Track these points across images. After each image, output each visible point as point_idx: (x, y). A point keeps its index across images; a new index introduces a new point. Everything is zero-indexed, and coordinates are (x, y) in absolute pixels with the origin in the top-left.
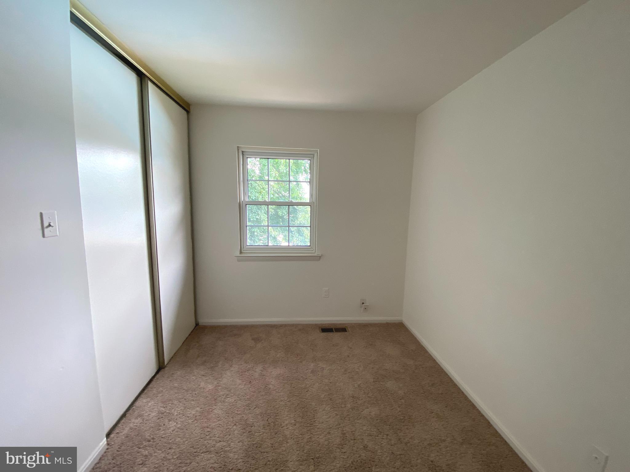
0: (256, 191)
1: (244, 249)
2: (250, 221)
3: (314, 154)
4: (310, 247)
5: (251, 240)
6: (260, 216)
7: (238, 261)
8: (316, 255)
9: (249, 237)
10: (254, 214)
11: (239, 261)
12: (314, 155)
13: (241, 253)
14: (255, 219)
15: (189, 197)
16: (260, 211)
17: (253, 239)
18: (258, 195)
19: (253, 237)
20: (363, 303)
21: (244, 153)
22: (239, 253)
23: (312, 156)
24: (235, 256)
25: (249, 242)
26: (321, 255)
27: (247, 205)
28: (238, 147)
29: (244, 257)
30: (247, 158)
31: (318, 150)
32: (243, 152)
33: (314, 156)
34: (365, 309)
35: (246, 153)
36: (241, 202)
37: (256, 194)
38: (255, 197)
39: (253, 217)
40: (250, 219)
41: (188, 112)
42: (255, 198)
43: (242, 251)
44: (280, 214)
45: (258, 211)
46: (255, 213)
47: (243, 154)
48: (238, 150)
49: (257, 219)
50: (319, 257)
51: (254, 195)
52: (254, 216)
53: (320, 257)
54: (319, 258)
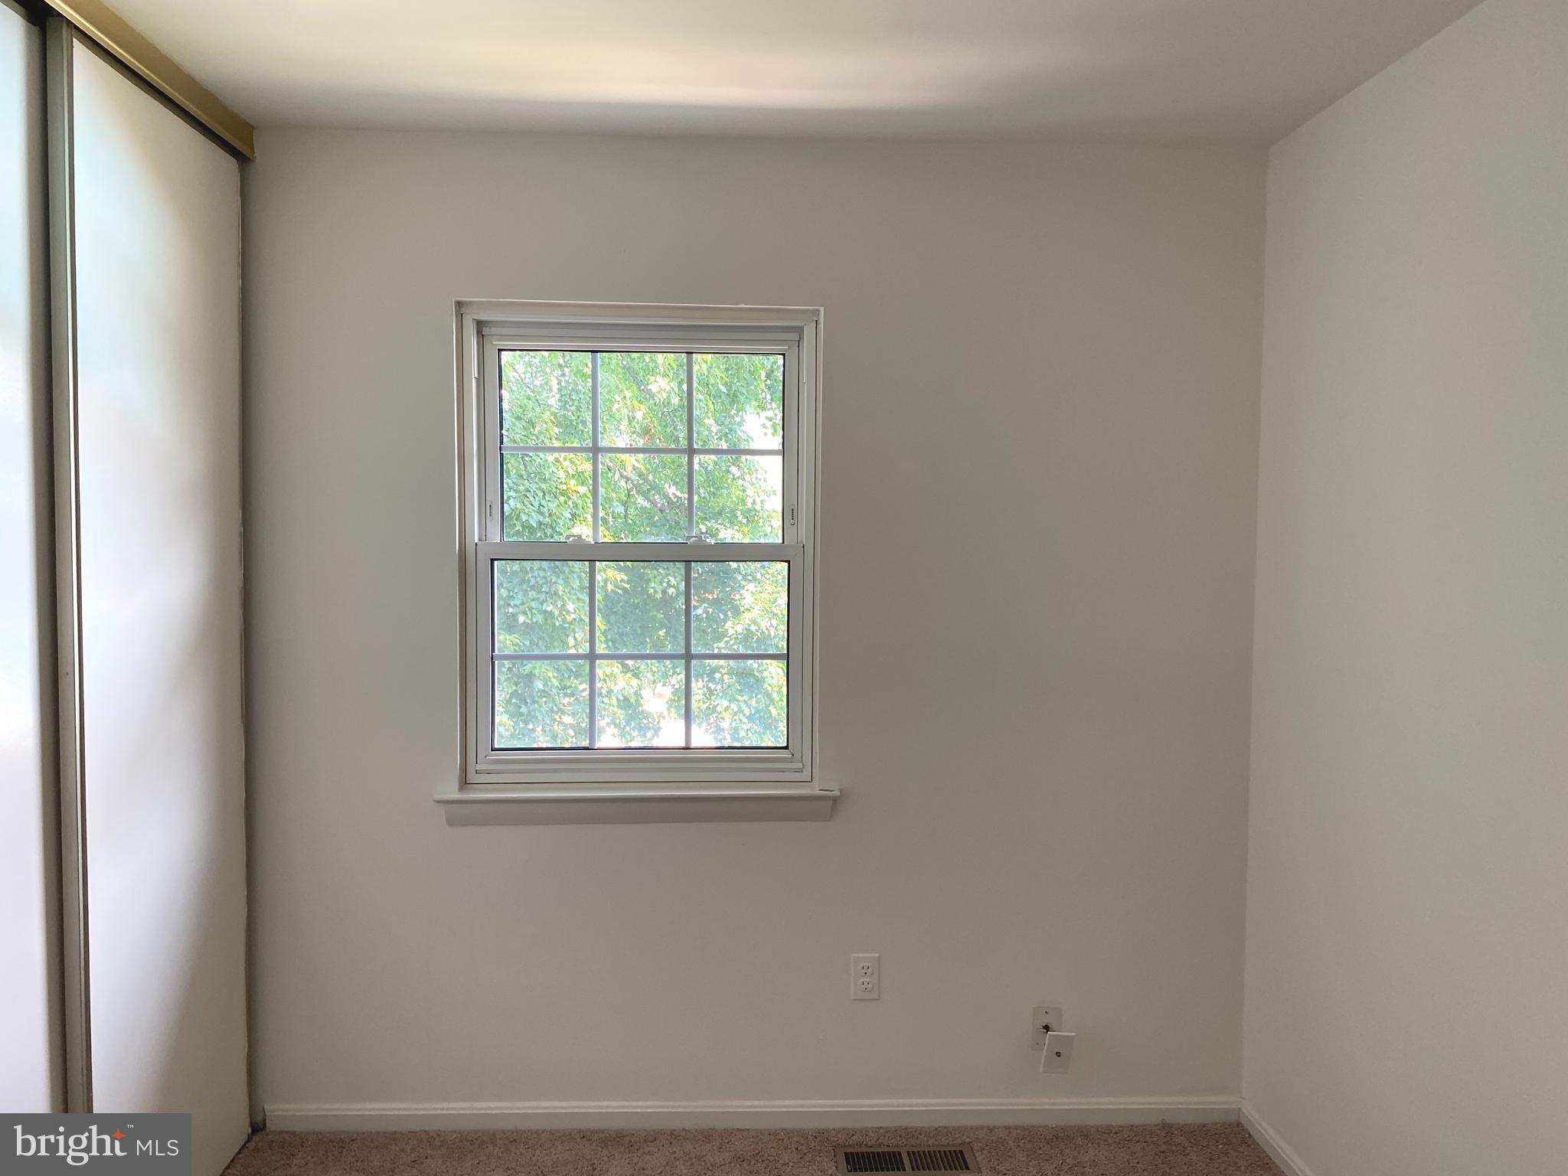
0: (544, 486)
1: (478, 767)
2: (511, 626)
3: (802, 328)
4: (785, 754)
5: (516, 714)
6: (559, 604)
7: (450, 825)
8: (816, 792)
9: (509, 702)
10: (533, 594)
11: (453, 822)
12: (800, 330)
13: (464, 783)
14: (539, 618)
15: (236, 529)
16: (561, 581)
17: (524, 709)
18: (552, 506)
19: (526, 703)
20: (1047, 1028)
21: (485, 331)
22: (456, 785)
23: (795, 337)
24: (439, 802)
25: (506, 730)
26: (841, 791)
27: (496, 562)
28: (459, 304)
29: (479, 805)
30: (500, 350)
31: (822, 309)
32: (480, 324)
33: (801, 337)
34: (1058, 1054)
35: (494, 331)
36: (470, 548)
37: (543, 503)
38: (542, 514)
39: (531, 609)
40: (516, 620)
41: (242, 158)
42: (541, 519)
43: (472, 777)
44: (655, 592)
45: (554, 579)
46: (536, 588)
47: (480, 334)
48: (460, 316)
49: (548, 615)
50: (830, 803)
51: (536, 504)
52: (533, 604)
53: (835, 800)
54: (826, 807)
